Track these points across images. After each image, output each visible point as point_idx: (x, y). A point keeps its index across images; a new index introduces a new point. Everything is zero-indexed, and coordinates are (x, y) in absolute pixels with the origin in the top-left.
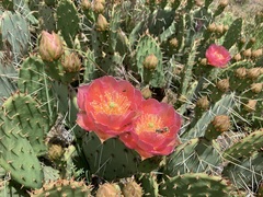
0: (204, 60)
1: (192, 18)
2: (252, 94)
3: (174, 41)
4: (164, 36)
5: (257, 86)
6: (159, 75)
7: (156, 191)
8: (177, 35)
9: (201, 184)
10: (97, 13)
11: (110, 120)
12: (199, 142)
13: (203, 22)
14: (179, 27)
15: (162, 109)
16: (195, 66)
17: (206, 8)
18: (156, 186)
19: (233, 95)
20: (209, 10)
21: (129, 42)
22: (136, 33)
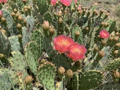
0: (99, 36)
1: (94, 20)
2: (116, 48)
3: (87, 28)
4: (83, 27)
5: (118, 44)
6: (81, 41)
7: (78, 79)
8: (88, 26)
9: (94, 74)
10: (59, 17)
11: (64, 47)
12: (94, 62)
13: (99, 21)
14: (89, 23)
15: (80, 47)
16: (95, 38)
17: (100, 16)
18: (78, 77)
19: (109, 47)
20: (101, 17)
21: (69, 28)
22: (72, 25)
